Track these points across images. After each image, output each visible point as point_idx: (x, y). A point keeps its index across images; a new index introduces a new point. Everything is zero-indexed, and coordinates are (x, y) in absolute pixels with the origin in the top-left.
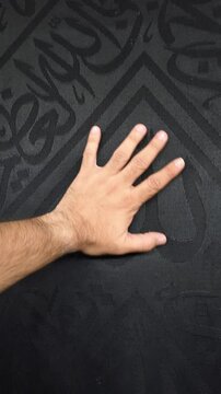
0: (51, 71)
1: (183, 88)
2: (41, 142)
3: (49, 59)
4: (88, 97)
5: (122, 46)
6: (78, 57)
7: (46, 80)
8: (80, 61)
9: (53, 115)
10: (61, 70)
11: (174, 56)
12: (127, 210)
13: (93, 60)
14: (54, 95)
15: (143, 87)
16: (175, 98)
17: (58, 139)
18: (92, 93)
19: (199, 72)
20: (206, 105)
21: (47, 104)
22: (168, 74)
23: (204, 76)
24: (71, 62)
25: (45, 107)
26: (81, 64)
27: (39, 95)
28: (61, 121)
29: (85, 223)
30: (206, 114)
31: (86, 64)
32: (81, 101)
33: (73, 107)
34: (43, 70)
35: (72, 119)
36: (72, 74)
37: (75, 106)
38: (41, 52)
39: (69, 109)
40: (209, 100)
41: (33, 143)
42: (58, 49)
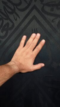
0: (7, 11)
1: (46, 16)
2: (5, 32)
3: (6, 7)
4: (18, 19)
5: (28, 3)
6: (15, 6)
7: (5, 14)
8: (16, 8)
9: (8, 24)
10: (10, 11)
11: (43, 6)
12: (32, 58)
13: (19, 7)
14: (8, 18)
15: (34, 15)
16: (44, 19)
17: (9, 31)
18: (19, 17)
19: (51, 11)
20: (53, 21)
21: (6, 21)
22: (41, 12)
23: (52, 12)
24: (13, 8)
25: (5, 22)
26: (16, 9)
27: (3, 18)
28: (10, 26)
29: (21, 64)
30: (53, 24)
31: (17, 8)
32: (16, 20)
33: (13, 22)
34: (5, 11)
35: (13, 25)
36: (13, 12)
37: (14, 21)
38: (4, 5)
39: (12, 22)
40: (53, 20)
41: (2, 33)
42: (9, 4)
